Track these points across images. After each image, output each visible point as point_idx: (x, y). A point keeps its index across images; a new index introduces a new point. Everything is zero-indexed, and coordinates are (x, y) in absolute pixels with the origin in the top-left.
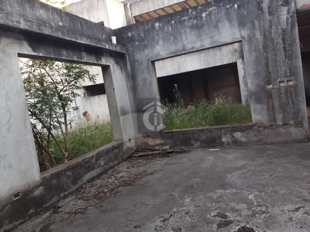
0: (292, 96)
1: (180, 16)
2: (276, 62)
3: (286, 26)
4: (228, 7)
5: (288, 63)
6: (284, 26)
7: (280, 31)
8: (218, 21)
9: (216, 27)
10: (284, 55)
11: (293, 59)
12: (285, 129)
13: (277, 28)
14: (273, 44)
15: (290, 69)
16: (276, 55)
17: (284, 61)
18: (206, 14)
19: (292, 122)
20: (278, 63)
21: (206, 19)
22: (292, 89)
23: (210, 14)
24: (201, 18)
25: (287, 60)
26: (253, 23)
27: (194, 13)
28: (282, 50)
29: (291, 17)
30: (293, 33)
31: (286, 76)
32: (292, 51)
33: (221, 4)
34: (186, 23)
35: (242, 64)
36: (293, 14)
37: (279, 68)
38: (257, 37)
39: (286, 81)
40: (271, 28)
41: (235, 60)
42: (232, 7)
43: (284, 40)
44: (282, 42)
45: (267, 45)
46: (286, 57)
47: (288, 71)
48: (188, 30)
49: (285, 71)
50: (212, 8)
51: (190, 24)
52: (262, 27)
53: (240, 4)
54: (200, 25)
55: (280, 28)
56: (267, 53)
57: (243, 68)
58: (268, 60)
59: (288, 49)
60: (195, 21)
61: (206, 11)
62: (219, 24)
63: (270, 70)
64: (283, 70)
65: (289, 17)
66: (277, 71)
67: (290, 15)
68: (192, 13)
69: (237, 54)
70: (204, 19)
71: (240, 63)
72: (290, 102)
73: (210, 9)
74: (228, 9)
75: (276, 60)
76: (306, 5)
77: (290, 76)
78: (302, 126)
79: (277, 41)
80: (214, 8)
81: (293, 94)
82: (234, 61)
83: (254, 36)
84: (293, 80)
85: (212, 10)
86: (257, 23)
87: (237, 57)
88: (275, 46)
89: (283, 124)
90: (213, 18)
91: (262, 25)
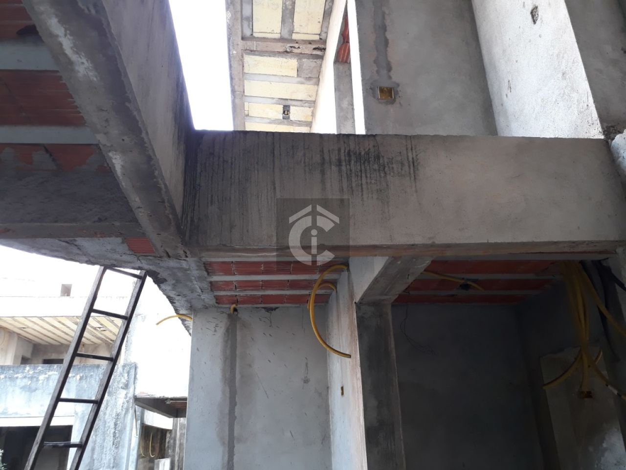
1: (13, 370)
3: (121, 410)
6: (119, 411)
10: (112, 442)
11: (120, 447)
14: (105, 427)
15: (114, 459)
16: (104, 440)
17: (110, 449)
21: (43, 383)
23: (48, 379)
24: (38, 380)
27: (31, 372)
28: (112, 436)
30: (126, 419)
34: (18, 381)
36: (130, 399)
37: (104, 456)
42: (74, 377)
44: (113, 426)
48: (18, 391)
49: (110, 460)
50: (53, 372)
51: (23, 384)
53: (83, 376)
54: (34, 388)
55: (115, 410)
60: (30, 382)
61: (46, 374)
64: (108, 458)
65: (125, 402)
67: (127, 399)
68: (29, 371)
79: (109, 425)
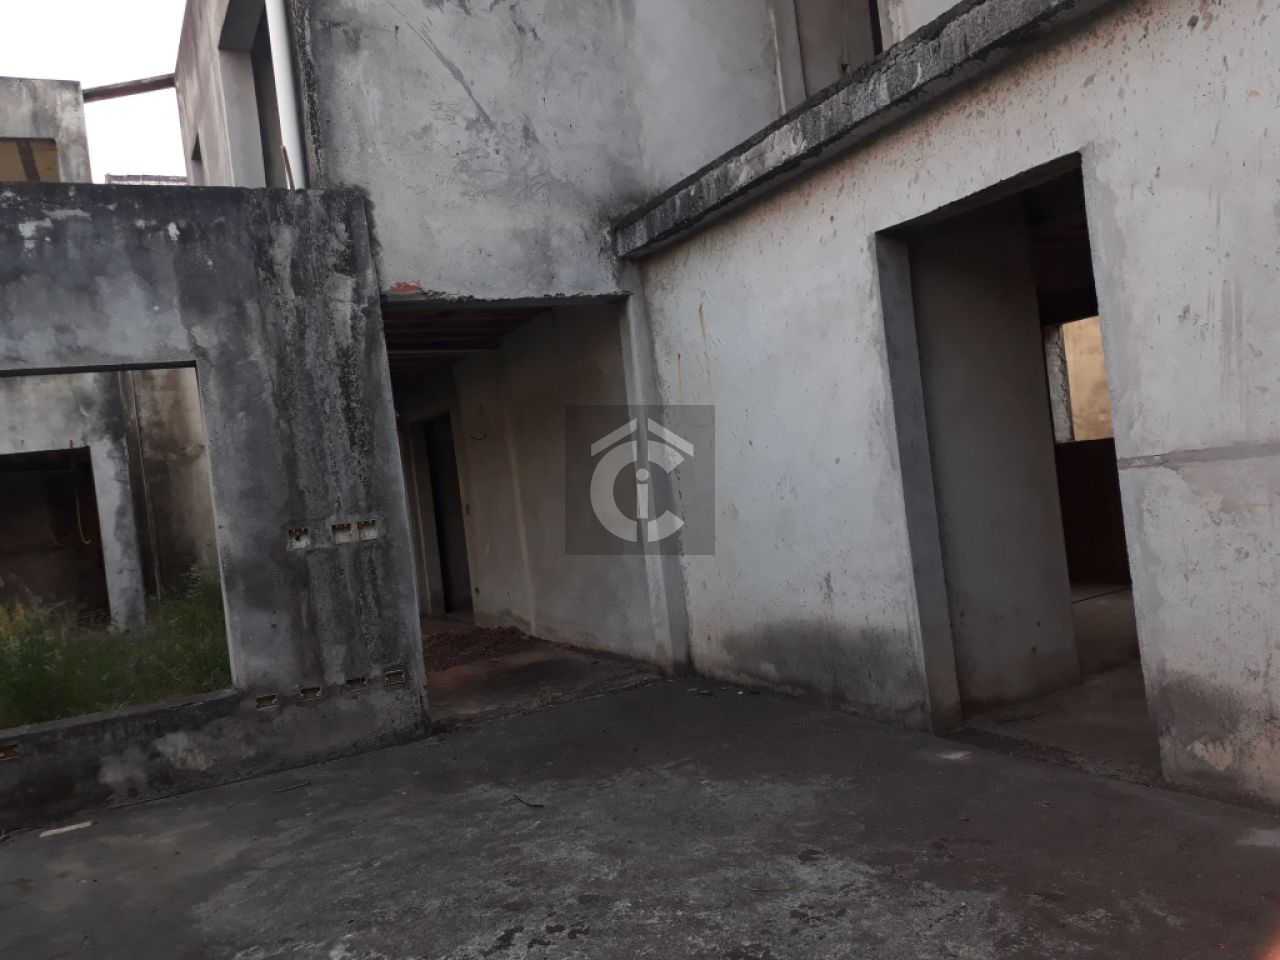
0: (375, 579)
2: (323, 457)
4: (140, 223)
5: (359, 462)
7: (333, 354)
8: (96, 269)
9: (85, 290)
12: (355, 697)
13: (322, 340)
18: (39, 229)
19: (376, 672)
20: (330, 462)
22: (375, 555)
25: (356, 455)
26: (239, 305)
29: (367, 312)
31: (354, 509)
32: (371, 423)
33: (111, 207)
35: (113, 458)
38: (253, 358)
39: (354, 527)
40: (302, 335)
41: (84, 438)
43: (345, 384)
45: (290, 395)
46: (353, 443)
47: (362, 490)
52: (270, 327)
56: (288, 421)
57: (117, 474)
58: (294, 446)
59: (359, 415)
62: (101, 280)
63: (303, 483)
66: (326, 489)
69: (92, 417)
70: (29, 245)
71: (105, 455)
72: (370, 599)
73: (60, 214)
74: (140, 232)
75: (322, 450)
76: (407, 286)
77: (369, 509)
78: (406, 684)
80: (79, 212)
81: (380, 572)
82: (78, 444)
83: (245, 353)
84: (378, 523)
85: (69, 218)
86: (252, 309)
87: (89, 427)
88: (318, 402)
89: (349, 682)
90: (73, 252)
91: (270, 318)
